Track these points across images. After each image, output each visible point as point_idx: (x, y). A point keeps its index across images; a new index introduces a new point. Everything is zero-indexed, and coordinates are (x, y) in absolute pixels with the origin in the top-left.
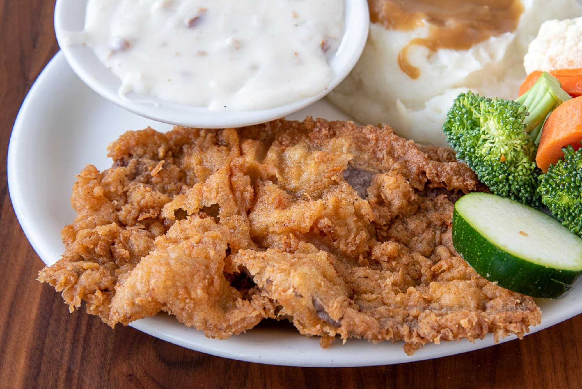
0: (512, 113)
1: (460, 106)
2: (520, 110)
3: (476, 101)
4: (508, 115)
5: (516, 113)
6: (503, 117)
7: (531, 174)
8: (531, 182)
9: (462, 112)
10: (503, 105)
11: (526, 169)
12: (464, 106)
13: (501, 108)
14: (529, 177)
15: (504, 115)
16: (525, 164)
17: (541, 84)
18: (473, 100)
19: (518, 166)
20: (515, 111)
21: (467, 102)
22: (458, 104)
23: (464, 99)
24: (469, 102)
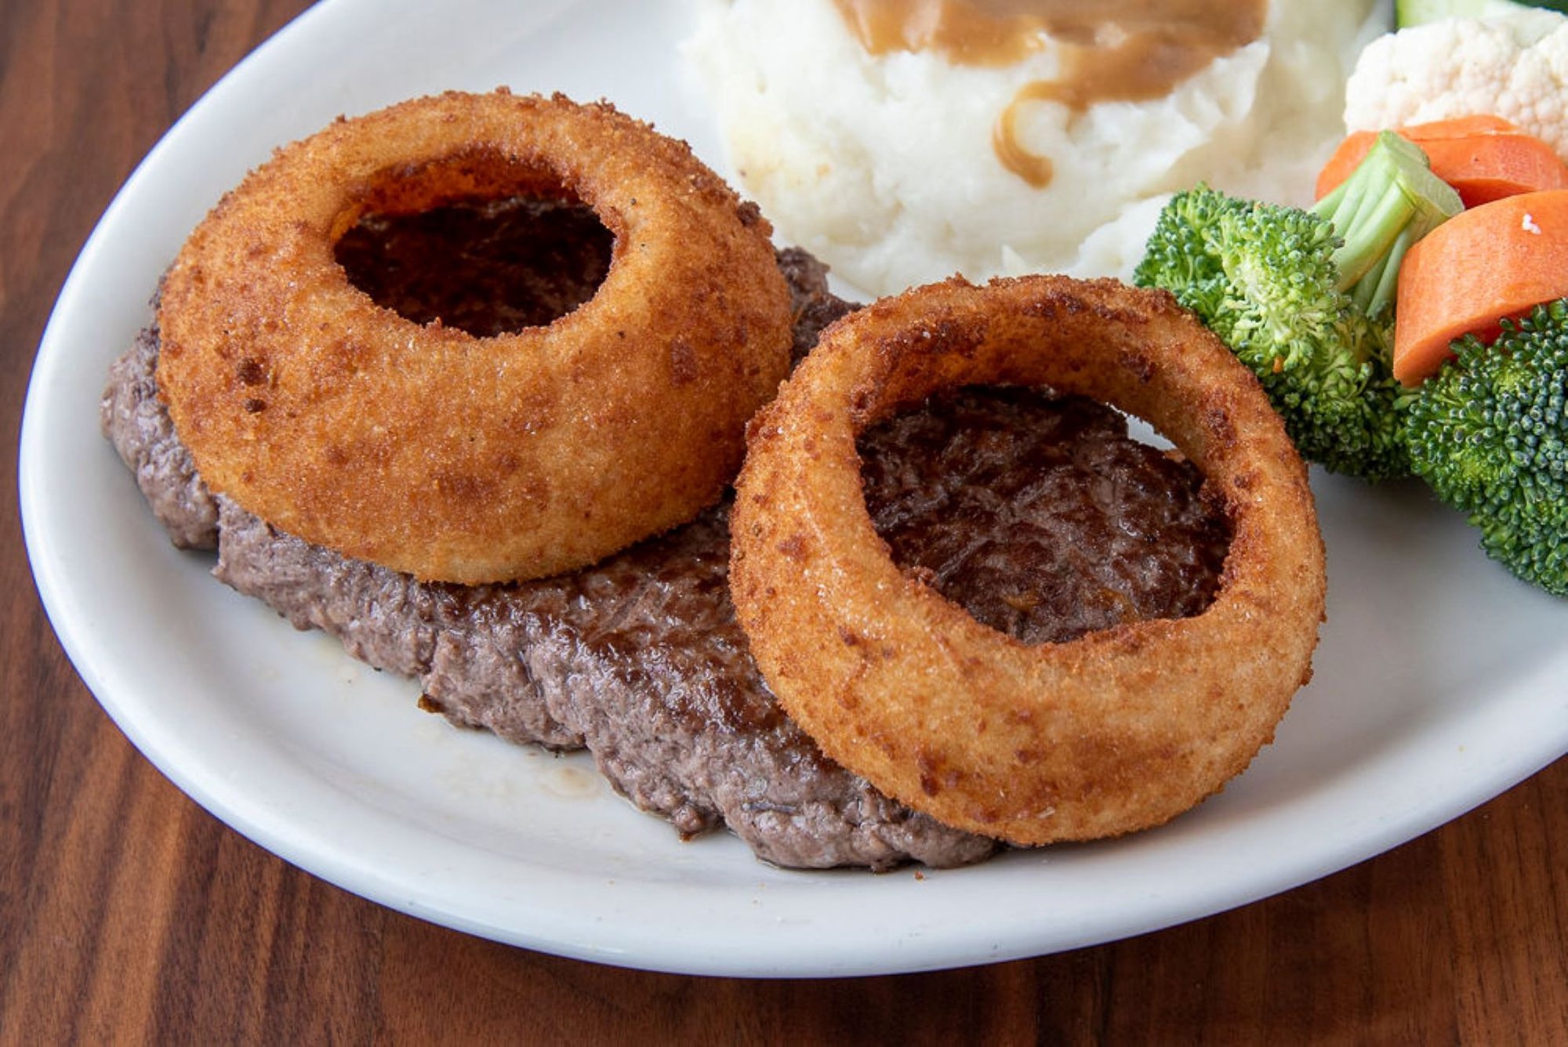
0: (1297, 240)
1: (1173, 222)
2: (1319, 233)
3: (1215, 208)
4: (1288, 244)
5: (1308, 241)
6: (1275, 252)
7: (1362, 395)
8: (1363, 415)
9: (1179, 236)
10: (1275, 222)
11: (1347, 381)
12: (1184, 221)
13: (1271, 229)
14: (1354, 401)
15: (1279, 248)
16: (1342, 371)
17: (1377, 165)
18: (1207, 205)
19: (1325, 376)
20: (1306, 236)
21: (1191, 212)
22: (1171, 214)
23: (1185, 205)
24: (1197, 212)
